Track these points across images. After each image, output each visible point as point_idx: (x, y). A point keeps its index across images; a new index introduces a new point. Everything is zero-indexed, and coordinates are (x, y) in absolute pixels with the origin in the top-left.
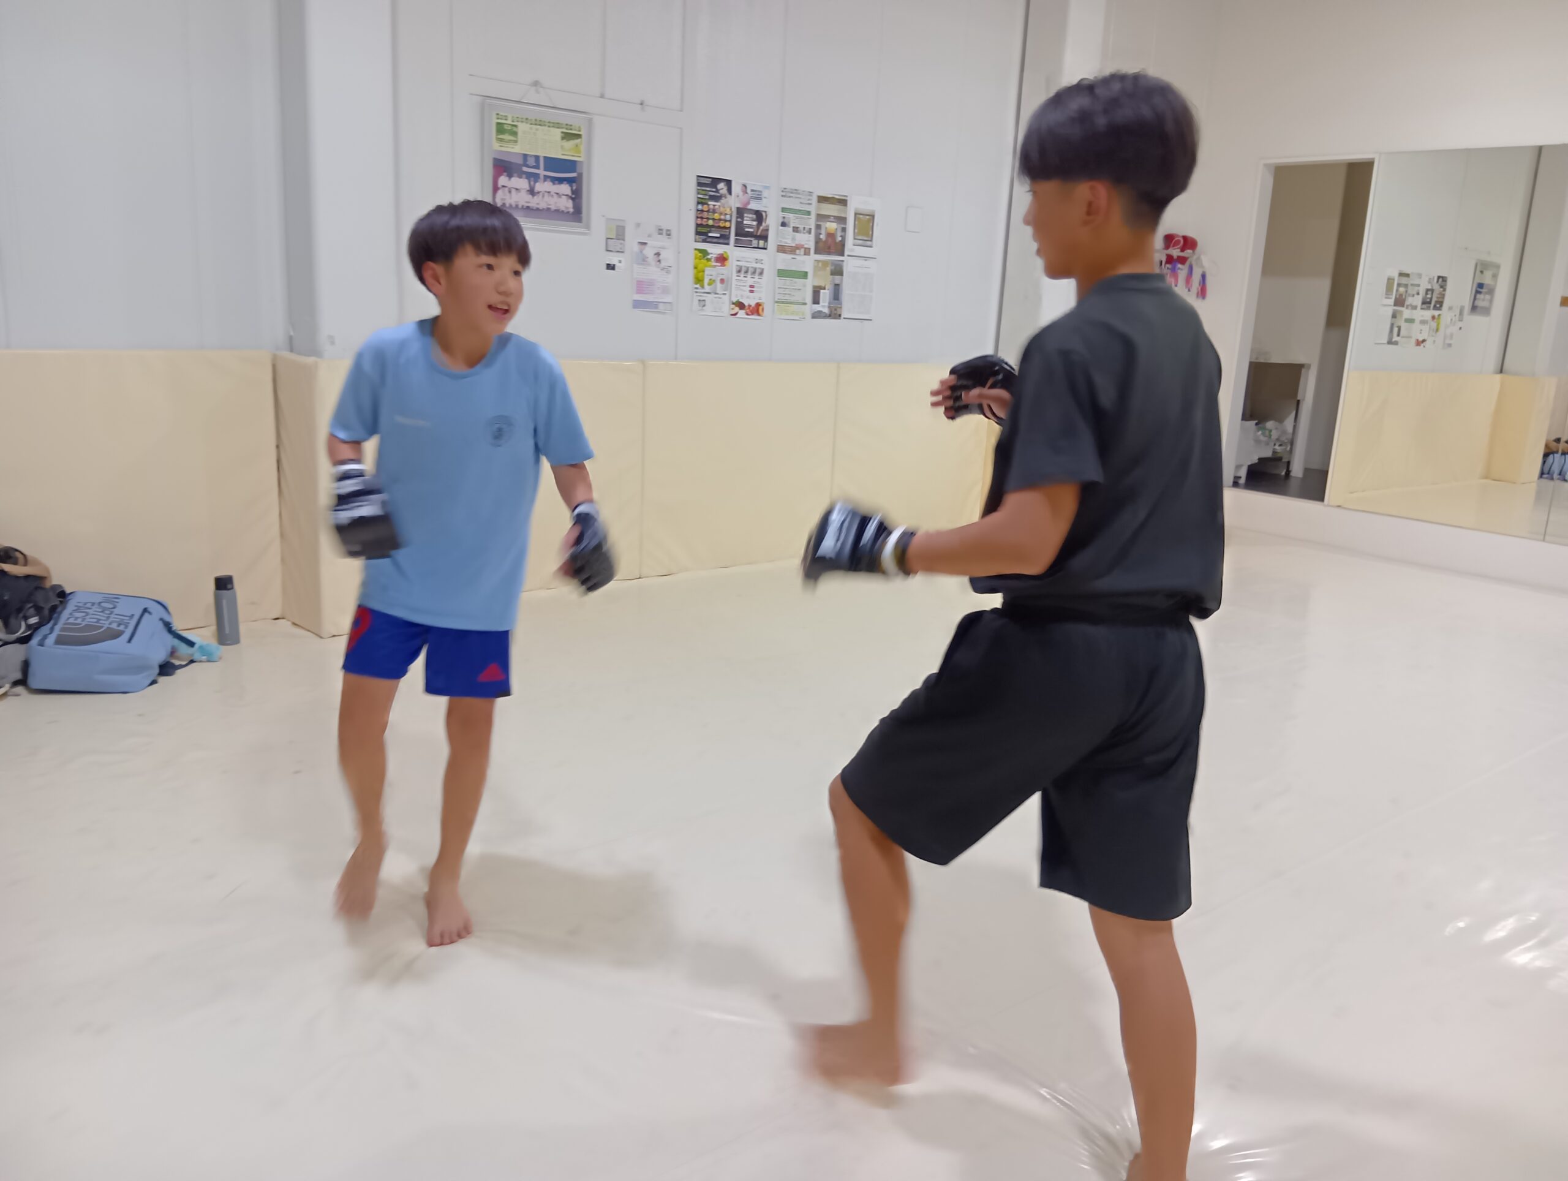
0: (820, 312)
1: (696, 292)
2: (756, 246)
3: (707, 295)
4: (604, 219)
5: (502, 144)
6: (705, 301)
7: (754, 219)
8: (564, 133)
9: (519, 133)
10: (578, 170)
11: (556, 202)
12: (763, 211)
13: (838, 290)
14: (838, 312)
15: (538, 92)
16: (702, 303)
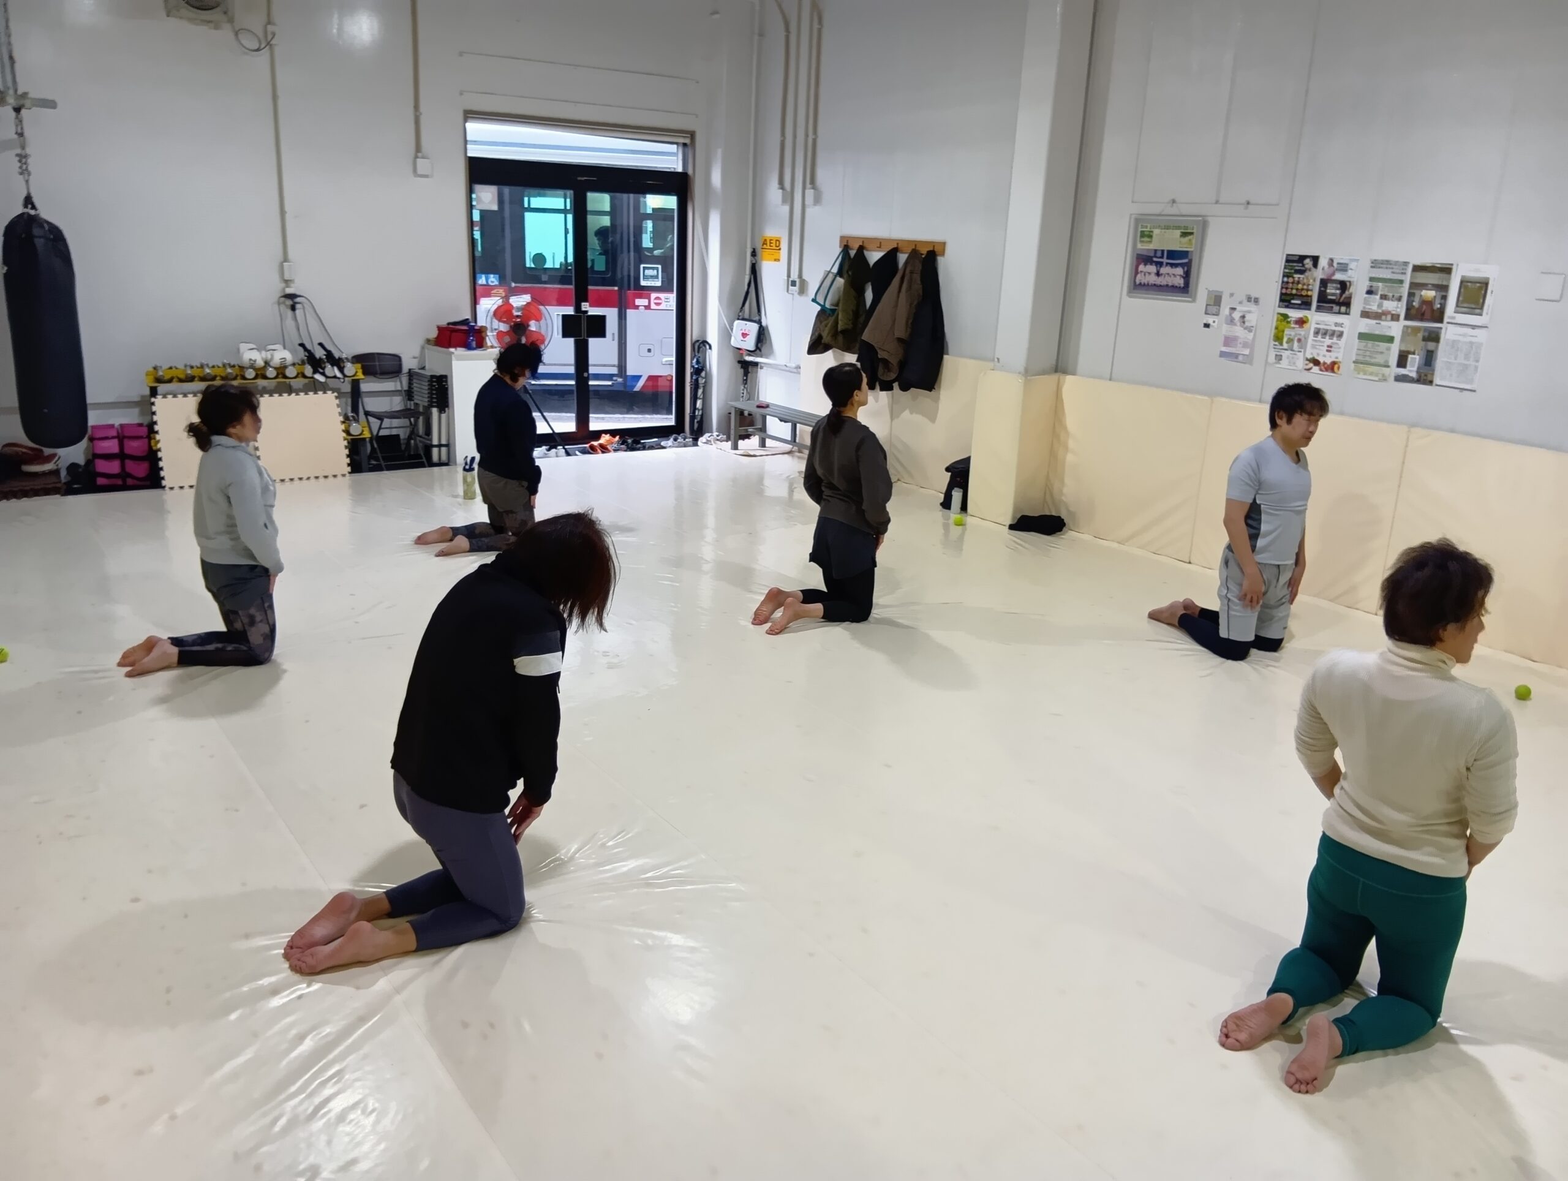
0: (1406, 376)
1: (1275, 348)
2: (1337, 311)
3: (1284, 351)
4: (1207, 291)
5: (1143, 244)
6: (1281, 356)
7: (1337, 289)
8: (1182, 232)
9: (1154, 236)
10: (1190, 257)
11: (1172, 281)
12: (1347, 281)
13: (1432, 357)
14: (1429, 378)
15: (1172, 206)
16: (1279, 358)
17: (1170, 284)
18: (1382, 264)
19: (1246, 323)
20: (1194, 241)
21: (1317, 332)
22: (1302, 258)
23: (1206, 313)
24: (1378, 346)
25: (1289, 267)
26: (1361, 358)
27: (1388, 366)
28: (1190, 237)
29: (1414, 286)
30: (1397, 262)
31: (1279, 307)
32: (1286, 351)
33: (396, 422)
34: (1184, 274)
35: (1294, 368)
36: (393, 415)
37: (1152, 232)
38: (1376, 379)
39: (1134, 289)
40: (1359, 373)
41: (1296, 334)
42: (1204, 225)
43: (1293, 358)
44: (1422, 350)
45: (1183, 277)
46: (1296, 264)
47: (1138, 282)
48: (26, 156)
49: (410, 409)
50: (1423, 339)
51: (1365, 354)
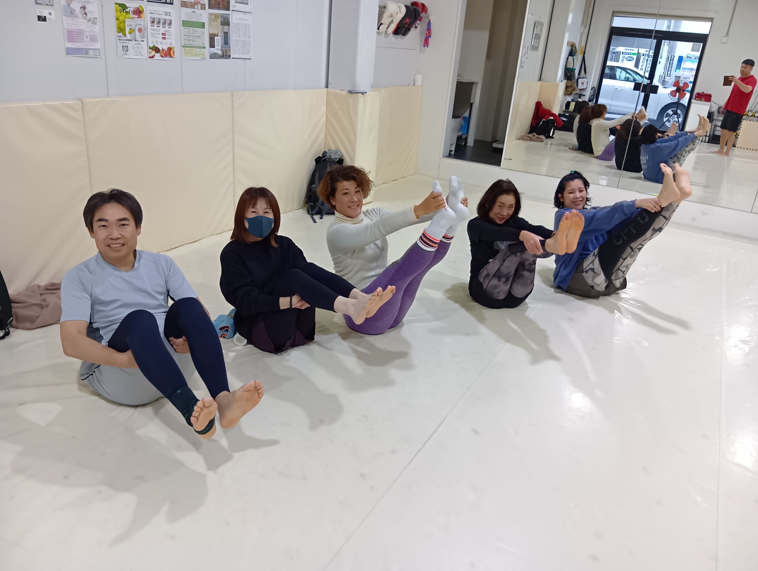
0: (215, 54)
1: (120, 40)
2: (165, 2)
3: (127, 42)
6: (127, 46)
13: (228, 36)
14: (228, 53)
16: (125, 49)
19: (87, 14)
21: (153, 22)
24: (196, 31)
26: (186, 42)
27: (204, 48)
32: (131, 42)
35: (141, 57)
41: (135, 27)
43: (138, 48)
44: (221, 32)
50: (221, 25)
51: (189, 39)
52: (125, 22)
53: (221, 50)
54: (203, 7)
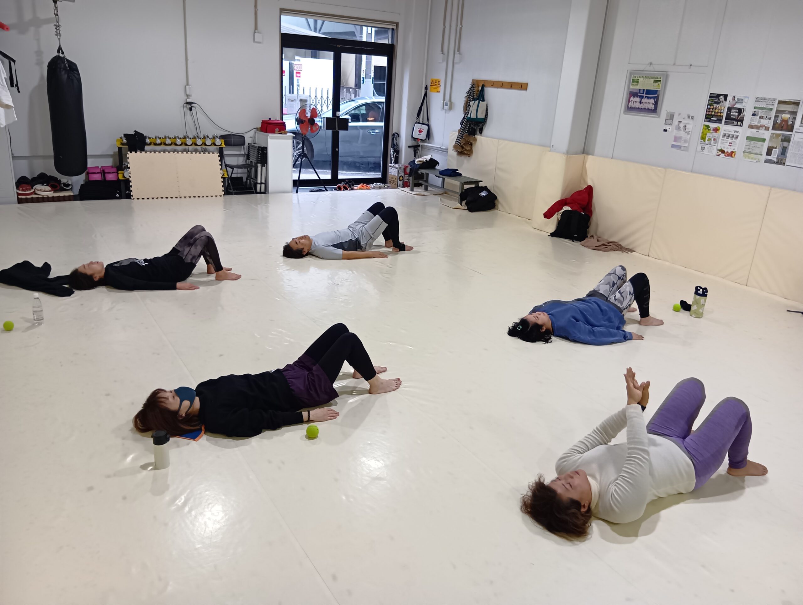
0: (771, 160)
1: (701, 143)
2: (736, 124)
3: (705, 145)
4: (666, 112)
5: (633, 86)
6: (704, 147)
7: (737, 113)
8: (654, 80)
9: (639, 82)
10: (658, 94)
11: (648, 106)
12: (742, 108)
13: (786, 150)
14: (783, 162)
15: (650, 66)
16: (704, 148)
17: (647, 108)
18: (762, 99)
19: (686, 129)
20: (661, 85)
21: (724, 136)
22: (718, 96)
23: (665, 124)
24: (757, 144)
25: (711, 100)
26: (747, 150)
27: (762, 155)
28: (659, 83)
29: (778, 111)
30: (770, 98)
31: (705, 121)
32: (707, 145)
33: (240, 170)
34: (654, 102)
35: (711, 154)
36: (239, 167)
37: (638, 79)
38: (755, 161)
39: (627, 110)
40: (745, 158)
41: (712, 137)
42: (667, 77)
43: (710, 149)
44: (780, 146)
45: (654, 104)
46: (715, 98)
47: (629, 107)
48: (59, 26)
49: (248, 164)
50: (781, 141)
51: (749, 148)
52: (706, 135)
53: (777, 158)
54: (767, 129)
